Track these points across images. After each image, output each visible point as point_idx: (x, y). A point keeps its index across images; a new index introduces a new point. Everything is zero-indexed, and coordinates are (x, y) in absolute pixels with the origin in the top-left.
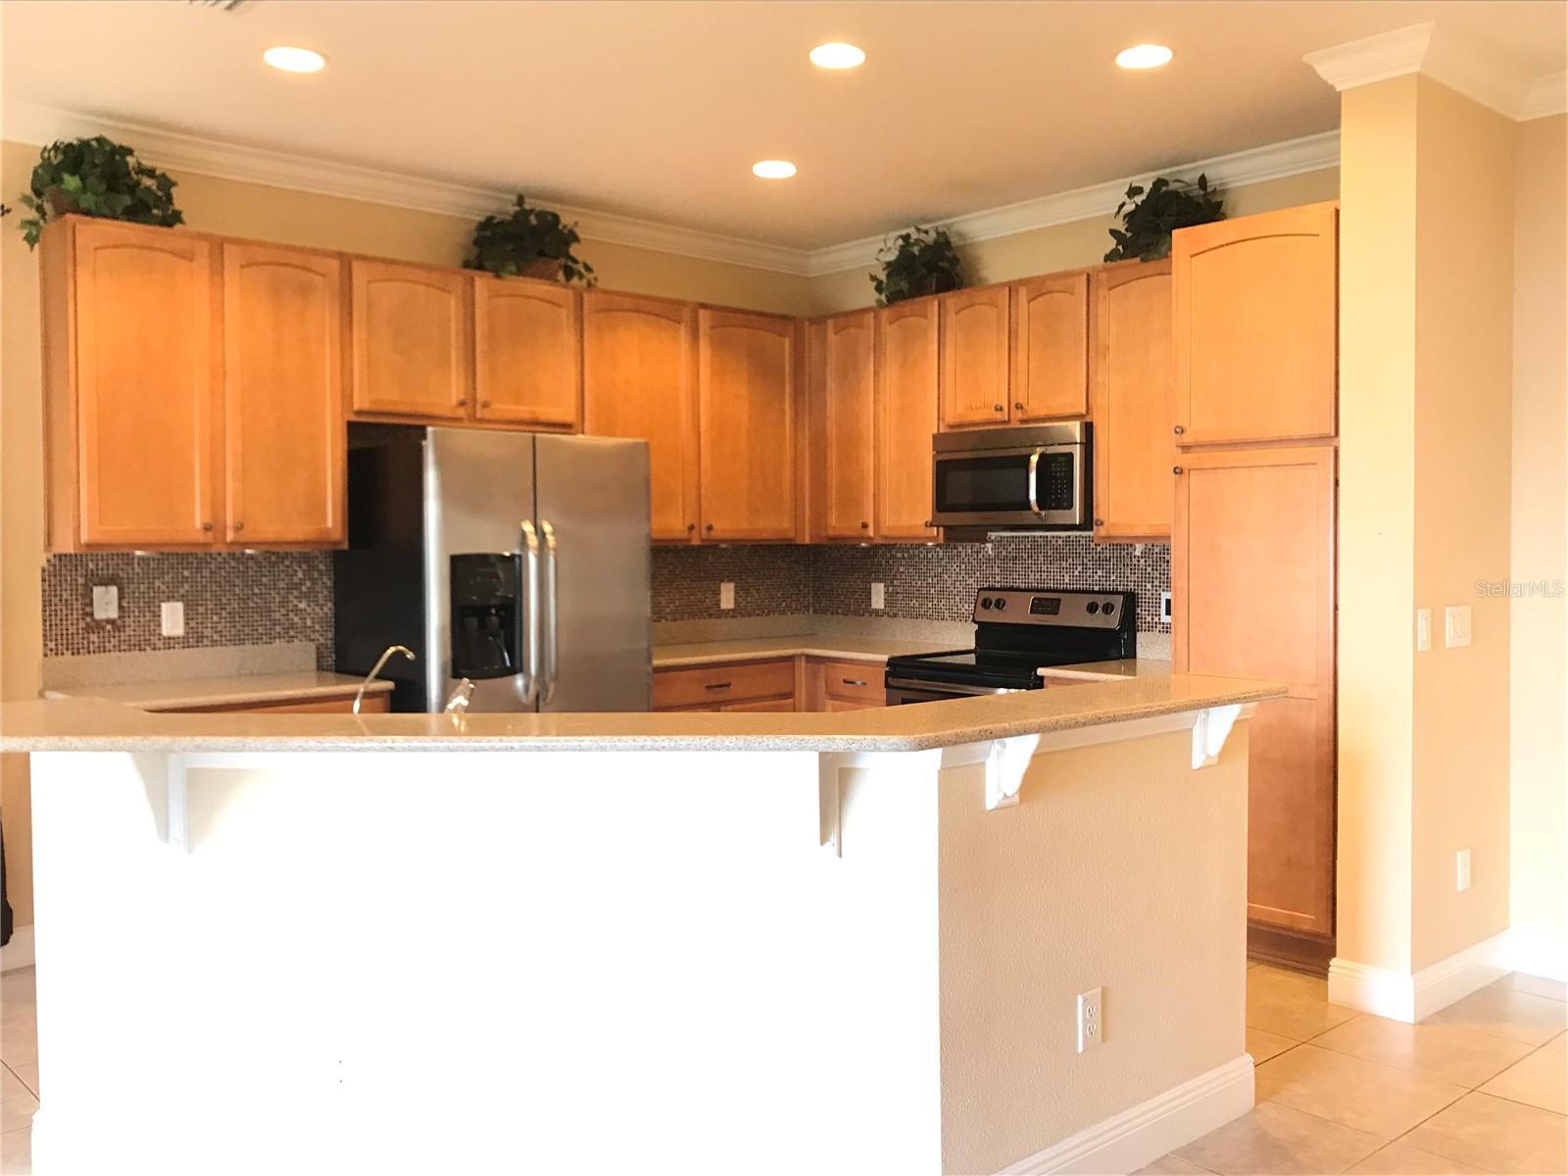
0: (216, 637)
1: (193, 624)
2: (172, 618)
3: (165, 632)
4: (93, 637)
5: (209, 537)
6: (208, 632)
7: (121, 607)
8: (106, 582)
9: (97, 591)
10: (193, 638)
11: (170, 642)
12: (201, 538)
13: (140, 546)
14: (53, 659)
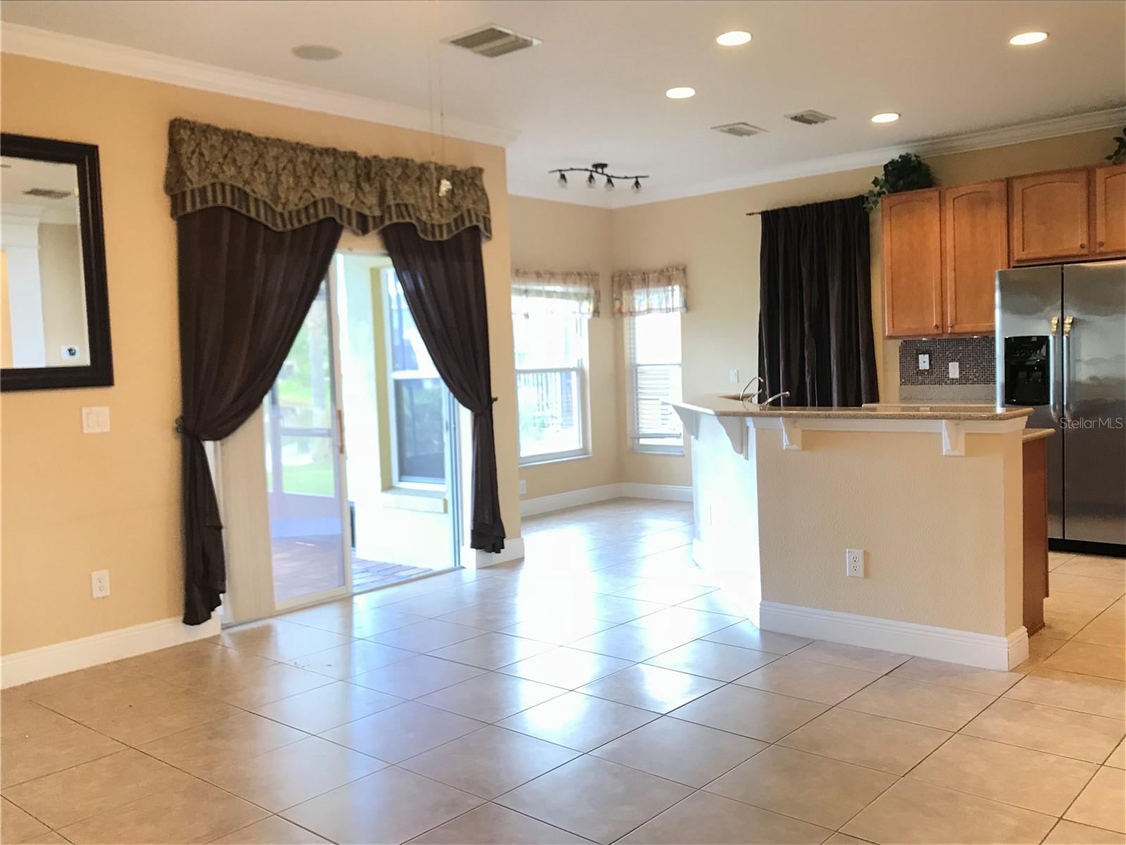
0: (975, 380)
1: (964, 373)
2: (954, 370)
3: (951, 376)
4: (920, 378)
5: (940, 331)
6: (971, 377)
7: (930, 364)
8: (924, 353)
9: (921, 357)
10: (963, 380)
11: (953, 381)
12: (936, 331)
13: (925, 336)
14: (903, 387)
